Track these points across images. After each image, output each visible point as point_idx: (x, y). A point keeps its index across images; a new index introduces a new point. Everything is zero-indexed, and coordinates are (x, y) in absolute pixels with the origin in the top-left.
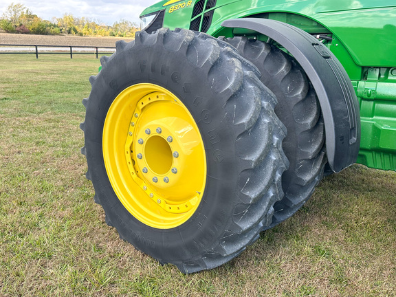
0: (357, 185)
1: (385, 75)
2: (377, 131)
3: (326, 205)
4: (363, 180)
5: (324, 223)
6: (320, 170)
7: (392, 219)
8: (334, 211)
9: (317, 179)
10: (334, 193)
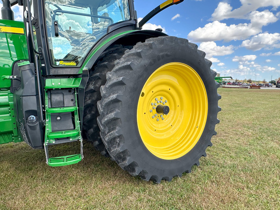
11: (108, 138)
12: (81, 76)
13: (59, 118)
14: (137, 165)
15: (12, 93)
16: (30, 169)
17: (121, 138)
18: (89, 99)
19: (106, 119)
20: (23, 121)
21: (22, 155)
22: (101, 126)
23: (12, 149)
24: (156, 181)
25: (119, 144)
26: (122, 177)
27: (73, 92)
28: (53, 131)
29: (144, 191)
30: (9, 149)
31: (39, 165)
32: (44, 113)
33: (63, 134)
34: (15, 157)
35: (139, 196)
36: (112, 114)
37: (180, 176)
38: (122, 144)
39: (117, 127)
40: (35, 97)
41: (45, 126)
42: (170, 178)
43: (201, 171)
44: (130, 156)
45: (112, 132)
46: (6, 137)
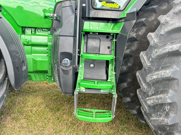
0: (27, 91)
1: (34, 32)
2: (35, 62)
3: (13, 107)
4: (30, 87)
5: (13, 119)
6: (6, 90)
7: (48, 104)
8: (18, 109)
9: (5, 96)
10: (16, 98)
11: (152, 102)
12: (123, 20)
13: (92, 65)
15: (51, 34)
16: (58, 110)
17: (174, 107)
18: (127, 49)
19: (155, 77)
20: (57, 63)
21: (54, 93)
22: (144, 84)
23: (47, 85)
27: (111, 38)
28: (85, 79)
30: (45, 85)
31: (66, 107)
32: (79, 57)
33: (96, 84)
34: (48, 93)
36: (168, 71)
38: (172, 115)
39: (171, 91)
40: (72, 38)
41: (78, 72)
45: (161, 96)
46: (42, 75)
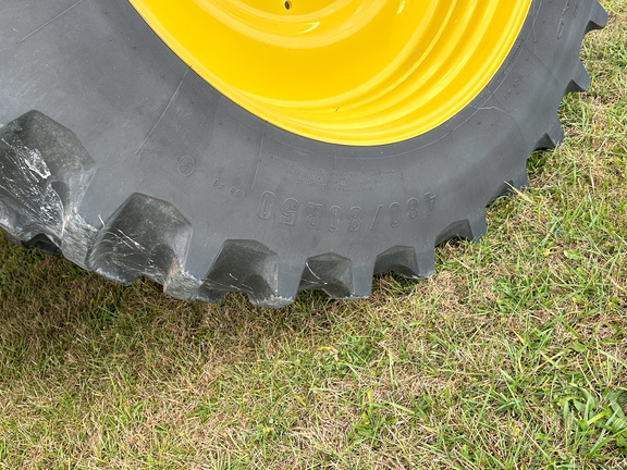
14: (260, 254)
24: (410, 272)
25: (61, 189)
26: (233, 326)
29: (370, 351)
35: (354, 398)
37: (521, 185)
42: (472, 219)
43: (611, 107)
44: (182, 224)
